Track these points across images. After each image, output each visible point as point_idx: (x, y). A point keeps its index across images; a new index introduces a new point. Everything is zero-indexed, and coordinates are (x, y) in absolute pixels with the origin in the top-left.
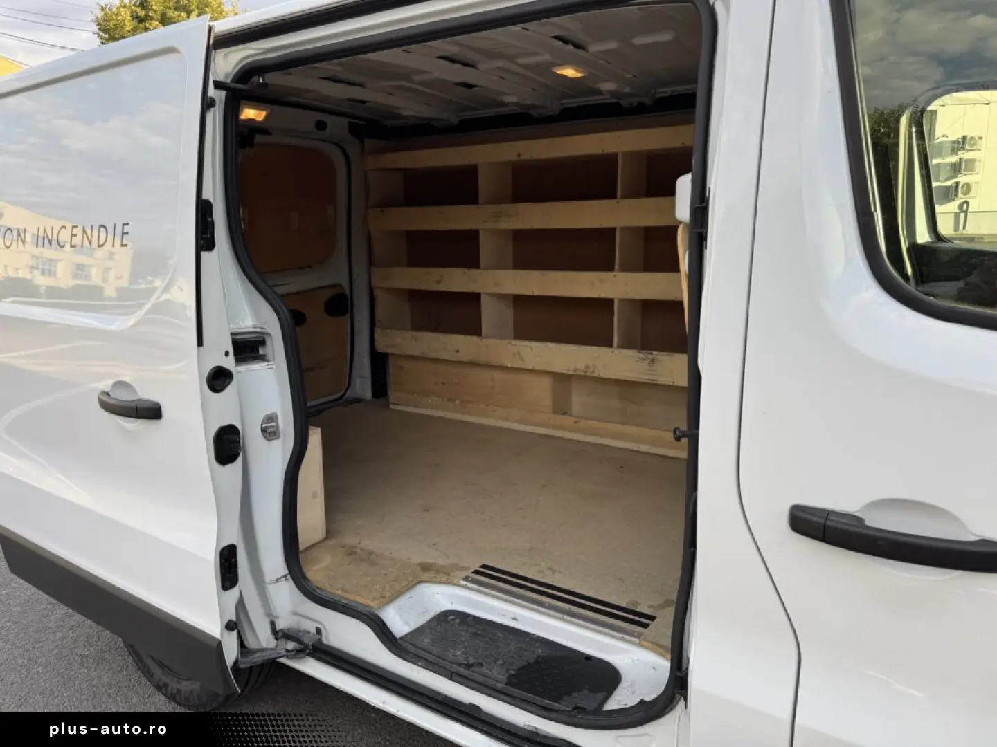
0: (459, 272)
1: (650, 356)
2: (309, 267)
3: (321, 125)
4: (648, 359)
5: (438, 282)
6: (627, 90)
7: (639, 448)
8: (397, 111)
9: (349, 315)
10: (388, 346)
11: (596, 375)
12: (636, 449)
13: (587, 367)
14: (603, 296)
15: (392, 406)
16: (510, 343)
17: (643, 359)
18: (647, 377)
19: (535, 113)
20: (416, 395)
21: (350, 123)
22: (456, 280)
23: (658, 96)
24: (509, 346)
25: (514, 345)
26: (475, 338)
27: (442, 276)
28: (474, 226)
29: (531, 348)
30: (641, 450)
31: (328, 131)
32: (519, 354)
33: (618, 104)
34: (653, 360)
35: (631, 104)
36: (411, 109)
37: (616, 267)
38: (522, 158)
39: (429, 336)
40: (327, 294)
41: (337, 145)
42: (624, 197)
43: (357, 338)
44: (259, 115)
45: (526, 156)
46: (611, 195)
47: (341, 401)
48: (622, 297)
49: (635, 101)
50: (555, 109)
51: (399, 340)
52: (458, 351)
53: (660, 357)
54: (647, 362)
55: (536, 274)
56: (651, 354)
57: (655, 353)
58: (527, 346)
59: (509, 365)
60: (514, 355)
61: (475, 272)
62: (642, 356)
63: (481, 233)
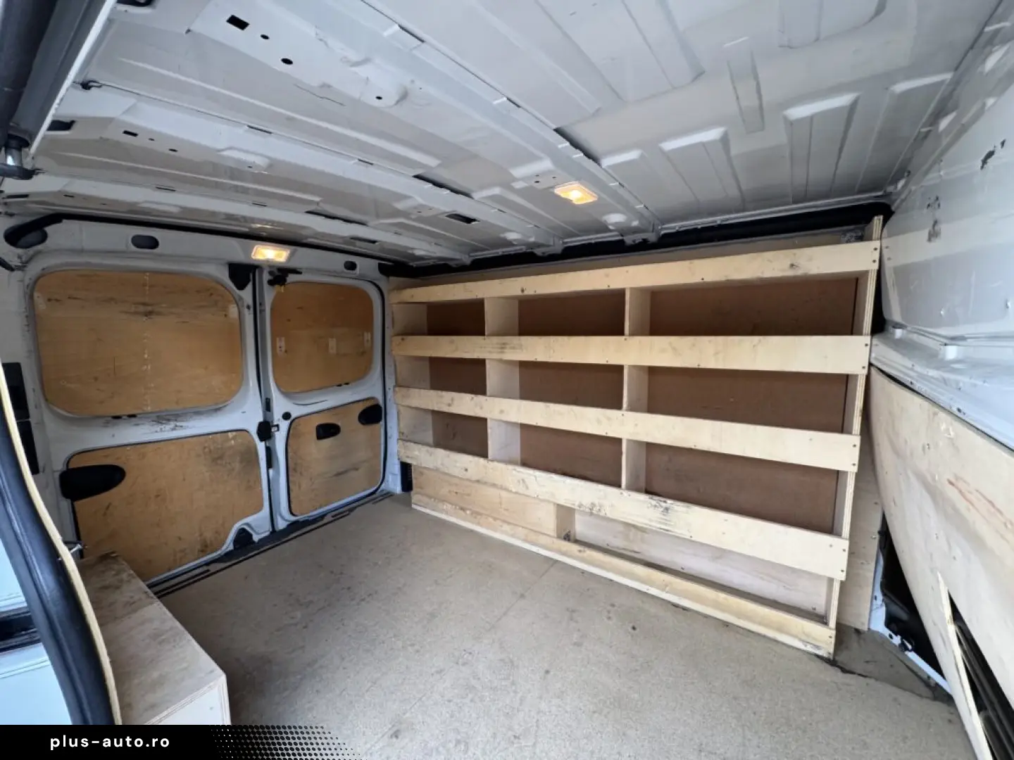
0: (467, 397)
1: (664, 504)
2: (347, 384)
3: (351, 266)
4: (661, 506)
5: (449, 405)
6: (635, 223)
7: (648, 590)
8: (410, 251)
9: (382, 423)
10: (408, 457)
11: (602, 514)
12: (645, 590)
13: (593, 505)
14: (611, 434)
15: (414, 506)
16: (515, 470)
17: (655, 506)
18: (659, 526)
19: (538, 252)
20: (433, 500)
21: (380, 264)
22: (464, 404)
23: (663, 232)
24: (514, 472)
25: (519, 472)
26: (482, 461)
27: (452, 400)
28: (481, 356)
29: (536, 477)
30: (649, 592)
31: (358, 271)
32: (523, 480)
33: (622, 242)
34: (667, 509)
35: (634, 241)
36: (423, 248)
37: (625, 405)
38: (526, 293)
39: (441, 452)
40: (361, 407)
41: (371, 282)
42: (633, 334)
43: (389, 441)
44: (279, 256)
45: (530, 292)
46: (620, 332)
47: (374, 496)
48: (630, 438)
49: (638, 238)
50: (558, 248)
51: (417, 453)
52: (466, 470)
53: (676, 508)
54: (662, 509)
55: (540, 406)
56: (665, 502)
57: (669, 501)
58: (531, 475)
59: (514, 490)
60: (519, 482)
61: (481, 398)
62: (654, 503)
63: (487, 362)
